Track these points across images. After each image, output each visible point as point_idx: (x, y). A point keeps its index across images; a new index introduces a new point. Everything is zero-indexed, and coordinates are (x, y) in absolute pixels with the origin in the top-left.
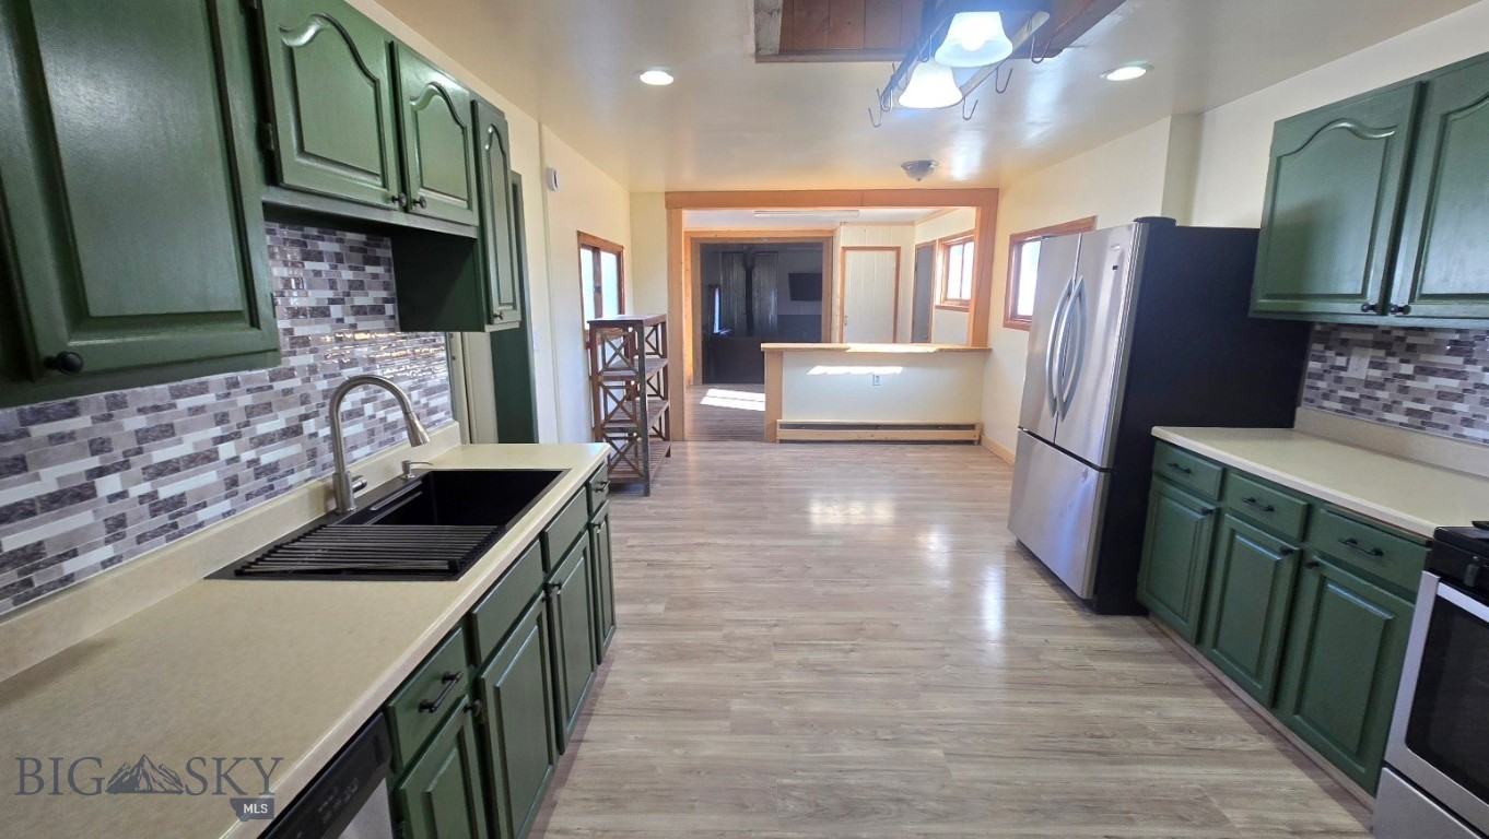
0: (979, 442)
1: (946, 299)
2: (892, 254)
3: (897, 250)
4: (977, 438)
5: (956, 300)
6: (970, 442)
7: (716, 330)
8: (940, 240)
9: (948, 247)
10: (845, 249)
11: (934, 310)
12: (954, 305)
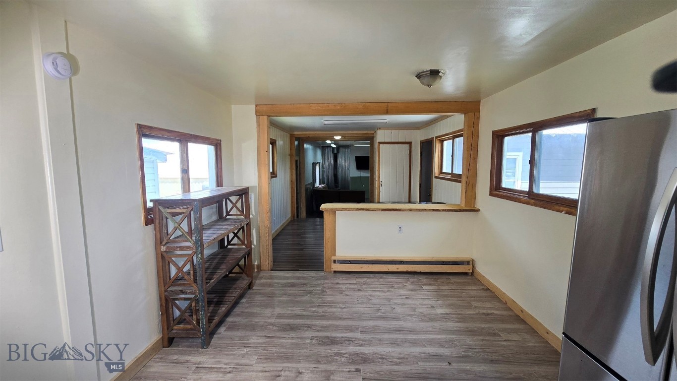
0: (472, 273)
1: (441, 172)
2: (407, 146)
3: (410, 143)
4: (471, 271)
5: (448, 174)
6: (466, 274)
7: (317, 184)
8: (437, 137)
9: (442, 142)
10: (380, 143)
11: (434, 180)
12: (449, 177)
